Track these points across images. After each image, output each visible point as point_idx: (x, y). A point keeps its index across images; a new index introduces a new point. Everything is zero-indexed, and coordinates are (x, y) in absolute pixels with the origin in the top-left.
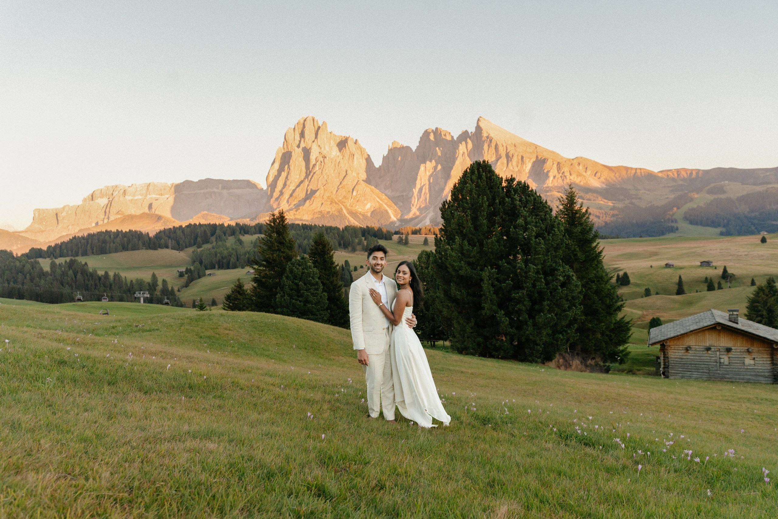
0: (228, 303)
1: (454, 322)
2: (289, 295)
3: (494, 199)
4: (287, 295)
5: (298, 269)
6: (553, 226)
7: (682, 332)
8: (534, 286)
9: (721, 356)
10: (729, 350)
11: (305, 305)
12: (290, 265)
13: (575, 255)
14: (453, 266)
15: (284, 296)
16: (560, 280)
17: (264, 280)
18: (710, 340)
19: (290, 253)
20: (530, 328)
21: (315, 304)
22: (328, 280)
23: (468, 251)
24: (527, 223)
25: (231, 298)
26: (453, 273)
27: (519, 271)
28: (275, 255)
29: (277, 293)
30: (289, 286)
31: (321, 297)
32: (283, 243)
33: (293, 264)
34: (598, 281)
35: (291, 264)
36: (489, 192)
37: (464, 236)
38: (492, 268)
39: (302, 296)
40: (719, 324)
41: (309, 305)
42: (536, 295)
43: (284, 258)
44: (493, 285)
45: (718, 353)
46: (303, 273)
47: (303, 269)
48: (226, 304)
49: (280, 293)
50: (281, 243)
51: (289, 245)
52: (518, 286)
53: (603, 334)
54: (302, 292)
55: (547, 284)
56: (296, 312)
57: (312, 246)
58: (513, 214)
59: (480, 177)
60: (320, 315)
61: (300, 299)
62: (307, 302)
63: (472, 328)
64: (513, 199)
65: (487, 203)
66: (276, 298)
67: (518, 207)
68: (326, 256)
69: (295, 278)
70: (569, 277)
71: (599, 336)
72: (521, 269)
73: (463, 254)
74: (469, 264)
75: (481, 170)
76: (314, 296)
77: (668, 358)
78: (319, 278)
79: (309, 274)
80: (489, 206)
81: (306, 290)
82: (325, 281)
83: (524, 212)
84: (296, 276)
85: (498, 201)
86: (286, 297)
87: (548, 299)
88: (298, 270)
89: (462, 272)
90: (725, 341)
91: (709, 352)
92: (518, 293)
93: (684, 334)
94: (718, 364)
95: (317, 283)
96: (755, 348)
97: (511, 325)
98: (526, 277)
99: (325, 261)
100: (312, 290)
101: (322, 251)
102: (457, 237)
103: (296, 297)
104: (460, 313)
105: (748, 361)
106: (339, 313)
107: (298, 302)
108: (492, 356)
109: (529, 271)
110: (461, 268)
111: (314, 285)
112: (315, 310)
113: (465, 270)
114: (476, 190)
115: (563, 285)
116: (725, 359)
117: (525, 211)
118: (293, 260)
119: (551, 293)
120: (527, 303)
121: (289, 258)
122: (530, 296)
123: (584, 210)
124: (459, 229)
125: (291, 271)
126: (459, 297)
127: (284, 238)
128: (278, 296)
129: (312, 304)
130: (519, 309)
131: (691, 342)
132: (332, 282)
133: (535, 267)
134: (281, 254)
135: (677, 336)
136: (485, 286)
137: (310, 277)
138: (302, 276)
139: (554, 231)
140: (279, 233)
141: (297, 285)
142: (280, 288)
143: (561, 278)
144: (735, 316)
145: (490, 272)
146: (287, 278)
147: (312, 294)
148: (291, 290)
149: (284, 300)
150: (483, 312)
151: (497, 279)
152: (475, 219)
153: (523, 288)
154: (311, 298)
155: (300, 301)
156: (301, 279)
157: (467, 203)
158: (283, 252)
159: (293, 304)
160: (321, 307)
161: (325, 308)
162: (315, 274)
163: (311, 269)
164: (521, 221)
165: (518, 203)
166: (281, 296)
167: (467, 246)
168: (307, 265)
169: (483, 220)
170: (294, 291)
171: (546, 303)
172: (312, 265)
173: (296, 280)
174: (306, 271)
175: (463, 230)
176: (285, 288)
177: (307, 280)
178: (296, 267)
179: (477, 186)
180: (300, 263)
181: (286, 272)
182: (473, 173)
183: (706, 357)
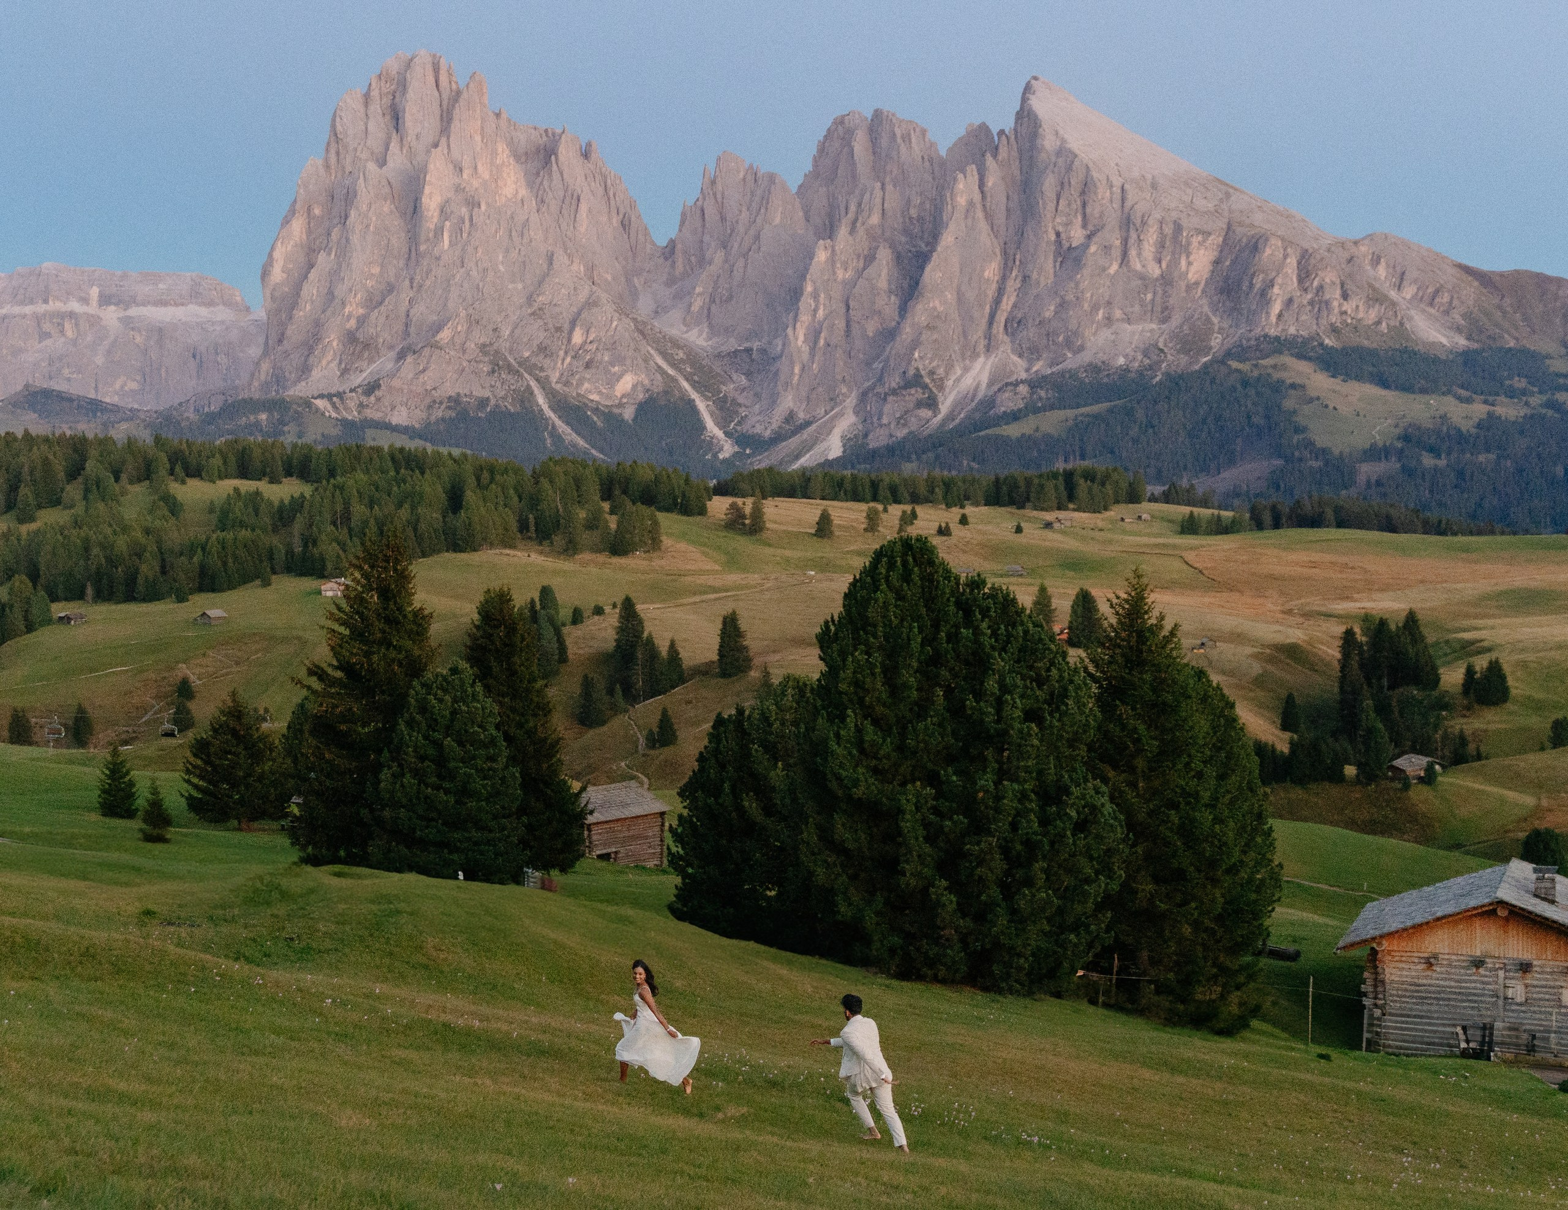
0: (199, 762)
1: (839, 898)
2: (416, 773)
3: (936, 626)
4: (410, 771)
5: (441, 701)
6: (1064, 694)
7: (1419, 920)
8: (1014, 826)
9: (1509, 982)
10: (1525, 968)
11: (459, 803)
12: (419, 688)
13: (1139, 740)
14: (839, 778)
15: (403, 775)
16: (1070, 818)
17: (343, 727)
18: (1483, 940)
19: (417, 652)
20: (1003, 921)
21: (487, 800)
22: (520, 726)
23: (873, 744)
24: (1004, 688)
25: (212, 750)
26: (840, 793)
27: (981, 795)
28: (375, 658)
29: (377, 767)
30: (416, 747)
31: (503, 779)
32: (398, 623)
33: (427, 685)
34: (1188, 803)
35: (423, 685)
36: (924, 611)
37: (868, 713)
38: (924, 787)
39: (451, 776)
40: (1501, 903)
41: (472, 804)
42: (1019, 847)
43: (400, 665)
44: (926, 825)
45: (1501, 973)
46: (454, 713)
47: (455, 700)
48: (194, 767)
49: (390, 768)
50: (388, 620)
51: (415, 628)
52: (979, 827)
53: (1196, 925)
54: (452, 764)
55: (1044, 822)
56: (432, 819)
57: (477, 627)
58: (979, 663)
59: (906, 578)
60: (504, 829)
61: (446, 785)
62: (465, 792)
63: (878, 913)
64: (977, 632)
65: (919, 640)
66: (377, 781)
67: (988, 649)
68: (516, 659)
69: (433, 725)
70: (1094, 809)
71: (1187, 930)
72: (987, 792)
73: (862, 751)
74: (876, 771)
75: (910, 559)
76: (485, 778)
77: (1383, 982)
78: (498, 727)
79: (471, 715)
80: (922, 645)
81: (463, 761)
82: (512, 731)
83: (1000, 663)
84: (436, 721)
85: (943, 634)
86: (408, 779)
87: (1044, 857)
88: (441, 706)
89: (858, 792)
90: (1517, 945)
91: (1482, 971)
92: (978, 843)
93: (1421, 925)
94: (1501, 1002)
95: (493, 742)
97: (962, 910)
98: (997, 810)
99: (513, 673)
100: (479, 762)
101: (506, 645)
102: (849, 712)
103: (434, 780)
104: (854, 877)
107: (441, 794)
108: (920, 978)
109: (1004, 798)
110: (856, 783)
111: (486, 746)
112: (485, 816)
113: (866, 786)
114: (896, 606)
115: (1081, 826)
116: (1517, 991)
117: (1003, 659)
118: (429, 675)
119: (1052, 843)
120: (998, 863)
121: (415, 669)
122: (1005, 851)
123: (1165, 632)
124: (856, 693)
125: (423, 709)
126: (850, 845)
127: (400, 609)
128: (385, 775)
129: (479, 800)
130: (980, 877)
131: (1439, 943)
132: (530, 733)
133: (1016, 786)
134: (393, 654)
135: (1405, 930)
136: (907, 824)
137: (473, 722)
138: (452, 720)
139: (1067, 705)
140: (385, 594)
141: (438, 745)
142: (390, 752)
143: (1074, 814)
144: (1548, 885)
145: (918, 795)
146: (411, 724)
147: (480, 771)
148: (422, 758)
149: (402, 786)
150: (903, 881)
151: (936, 811)
152: (890, 673)
153: (990, 833)
154: (478, 784)
155: (448, 792)
156: (448, 728)
158: (399, 649)
159: (426, 797)
160: (503, 808)
161: (513, 809)
162: (489, 716)
163: (478, 701)
164: (991, 684)
165: (987, 641)
166: (393, 775)
167: (871, 733)
168: (466, 691)
169: (909, 677)
170: (431, 761)
171: (1039, 865)
172: (479, 688)
173: (434, 731)
174: (464, 708)
175: (864, 697)
176: (406, 754)
177: (466, 731)
178: (435, 695)
179: (900, 597)
180: (448, 683)
181: (409, 709)
182: (891, 566)
183: (1474, 981)
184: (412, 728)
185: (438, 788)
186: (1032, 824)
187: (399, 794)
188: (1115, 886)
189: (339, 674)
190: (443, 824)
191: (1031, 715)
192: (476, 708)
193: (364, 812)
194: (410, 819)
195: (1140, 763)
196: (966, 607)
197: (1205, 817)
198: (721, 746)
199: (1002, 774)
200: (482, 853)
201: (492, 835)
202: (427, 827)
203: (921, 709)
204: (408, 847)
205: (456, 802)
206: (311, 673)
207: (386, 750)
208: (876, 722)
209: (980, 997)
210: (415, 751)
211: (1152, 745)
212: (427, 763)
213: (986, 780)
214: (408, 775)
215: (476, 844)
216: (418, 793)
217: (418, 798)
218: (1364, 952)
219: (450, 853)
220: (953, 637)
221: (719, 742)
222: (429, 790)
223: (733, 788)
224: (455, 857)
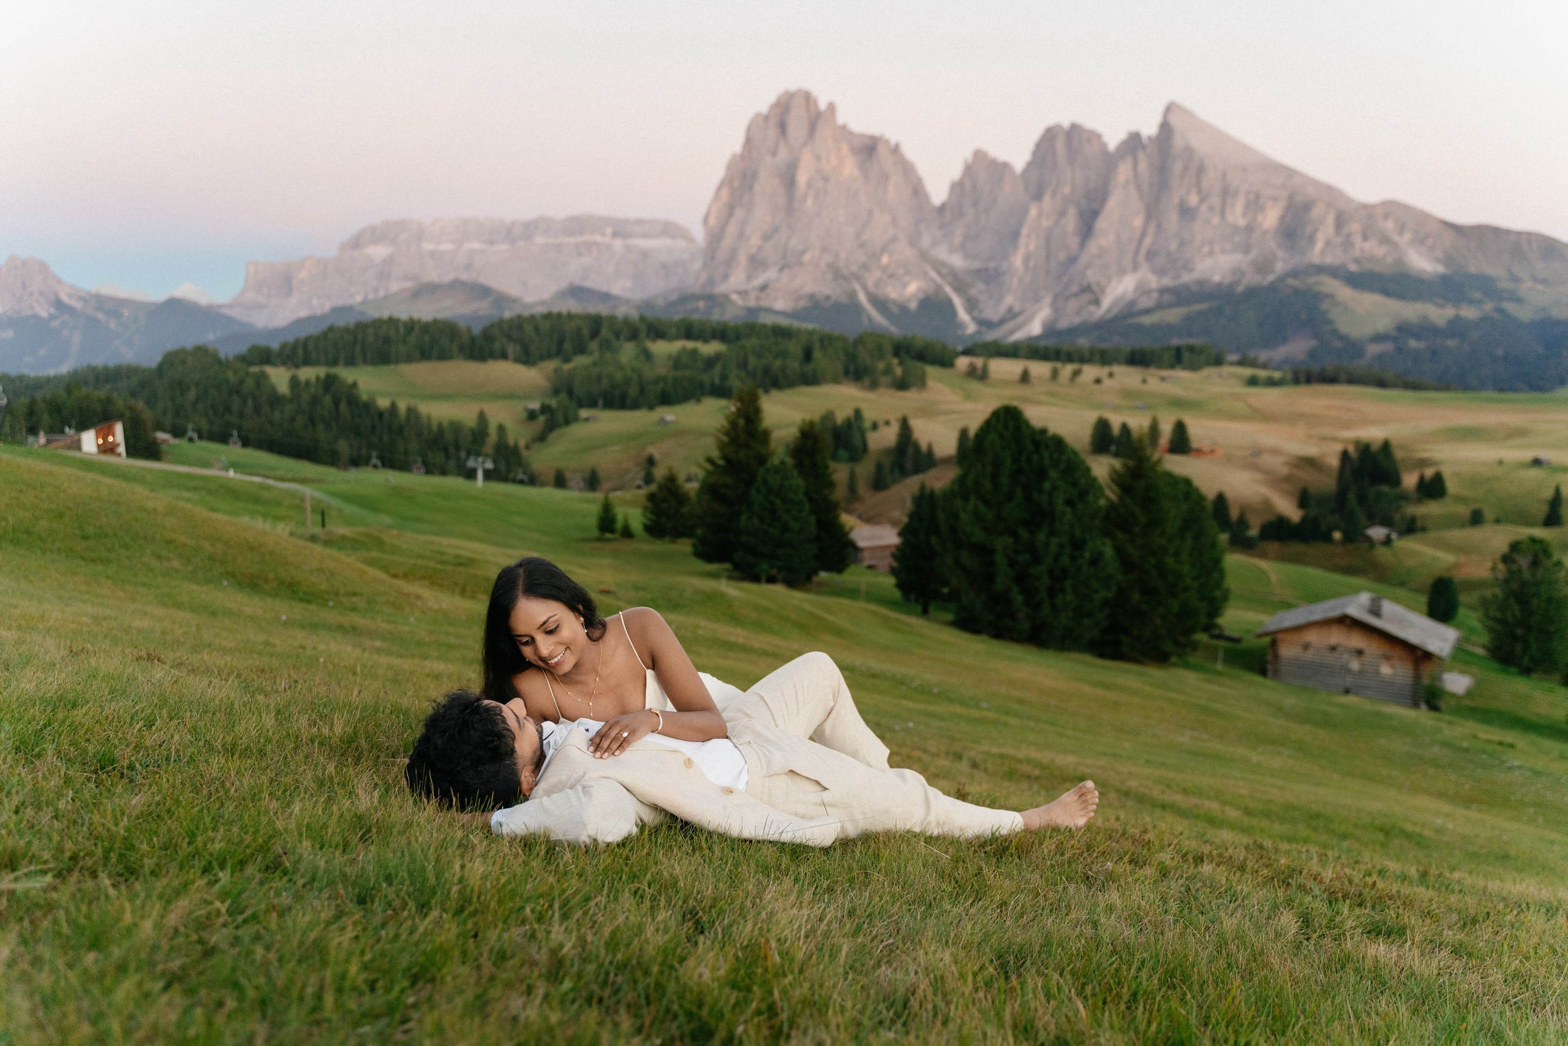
2: (759, 517)
3: (1020, 453)
4: (757, 517)
5: (774, 478)
7: (1302, 623)
8: (1056, 560)
9: (1350, 661)
10: (1360, 653)
12: (763, 471)
13: (1136, 518)
14: (964, 532)
15: (753, 518)
16: (1087, 558)
18: (1337, 636)
19: (763, 452)
20: (1048, 611)
21: (797, 533)
22: (817, 494)
23: (983, 514)
24: (1055, 488)
25: (657, 499)
26: (965, 540)
27: (1038, 544)
28: (742, 455)
29: (742, 513)
30: (760, 504)
31: (806, 523)
32: (754, 435)
33: (767, 470)
34: (1162, 553)
35: (765, 470)
36: (1014, 446)
37: (981, 498)
38: (1008, 538)
39: (777, 520)
40: (1347, 616)
41: (789, 536)
42: (1058, 572)
43: (754, 459)
44: (1009, 558)
45: (1346, 656)
46: (781, 486)
47: (782, 479)
48: (648, 507)
49: (746, 514)
50: (749, 434)
51: (763, 438)
53: (1163, 619)
54: (779, 514)
55: (1073, 559)
57: (798, 440)
58: (1042, 474)
59: (1006, 426)
61: (775, 525)
62: (785, 529)
63: (983, 604)
64: (1042, 457)
65: (1010, 461)
66: (739, 521)
67: (1047, 467)
68: (817, 457)
69: (770, 492)
71: (1158, 621)
72: (1042, 542)
73: (977, 517)
74: (984, 529)
75: (1008, 416)
76: (796, 522)
77: (1278, 656)
78: (804, 494)
79: (790, 487)
80: (1012, 463)
81: (785, 512)
82: (813, 496)
83: (1053, 474)
84: (771, 490)
85: (1023, 458)
86: (756, 521)
87: (1072, 578)
88: (774, 480)
89: (974, 540)
90: (1357, 640)
91: (1335, 654)
92: (1036, 569)
93: (1301, 626)
94: (1345, 670)
95: (801, 502)
96: (1397, 652)
97: (1026, 604)
98: (1047, 552)
99: (815, 464)
100: (793, 513)
101: (813, 450)
102: (971, 494)
103: (768, 521)
104: (971, 584)
105: (1386, 670)
107: (772, 529)
109: (1051, 546)
110: (973, 535)
111: (797, 504)
112: (796, 543)
113: (978, 535)
114: (999, 441)
115: (1094, 562)
116: (1355, 665)
118: (768, 465)
119: (1076, 571)
120: (1046, 580)
121: (762, 460)
122: (1050, 574)
124: (976, 487)
125: (765, 482)
126: (969, 567)
127: (755, 428)
128: (743, 518)
129: (793, 533)
130: (1037, 587)
131: (1312, 637)
132: (823, 498)
133: (1058, 540)
134: (750, 452)
135: (1292, 628)
136: (1000, 559)
137: (791, 491)
138: (780, 490)
140: (748, 419)
141: (772, 503)
142: (746, 505)
143: (1089, 556)
144: (1377, 607)
145: (1005, 543)
146: (758, 491)
147: (793, 518)
148: (763, 510)
149: (752, 524)
150: (996, 587)
151: (1014, 551)
152: (994, 478)
153: (1042, 564)
154: (792, 525)
155: (776, 529)
156: (777, 494)
158: (753, 450)
159: (765, 531)
160: (806, 538)
161: (812, 538)
162: (800, 488)
163: (795, 480)
164: (1047, 485)
165: (1047, 462)
166: (747, 518)
167: (982, 508)
168: (788, 474)
169: (1004, 480)
170: (767, 511)
171: (1068, 583)
172: (795, 473)
173: (770, 495)
174: (787, 483)
175: (980, 490)
176: (755, 507)
177: (787, 496)
178: (772, 476)
179: (1001, 436)
180: (779, 469)
181: (757, 483)
182: (998, 420)
183: (1330, 658)
184: (758, 493)
185: (770, 526)
186: (1065, 560)
187: (750, 529)
188: (1110, 595)
189: (722, 463)
191: (1069, 502)
192: (793, 484)
193: (731, 537)
194: (756, 541)
195: (1137, 530)
196: (1037, 444)
197: (1170, 561)
198: (921, 510)
199: (1052, 533)
203: (1010, 497)
205: (781, 534)
206: (707, 461)
207: (744, 504)
208: (987, 503)
209: (1034, 650)
210: (759, 506)
211: (1143, 519)
212: (765, 512)
213: (1041, 537)
214: (755, 519)
216: (760, 528)
217: (760, 531)
218: (1267, 640)
220: (1029, 460)
221: (920, 507)
222: (766, 527)
223: (926, 534)
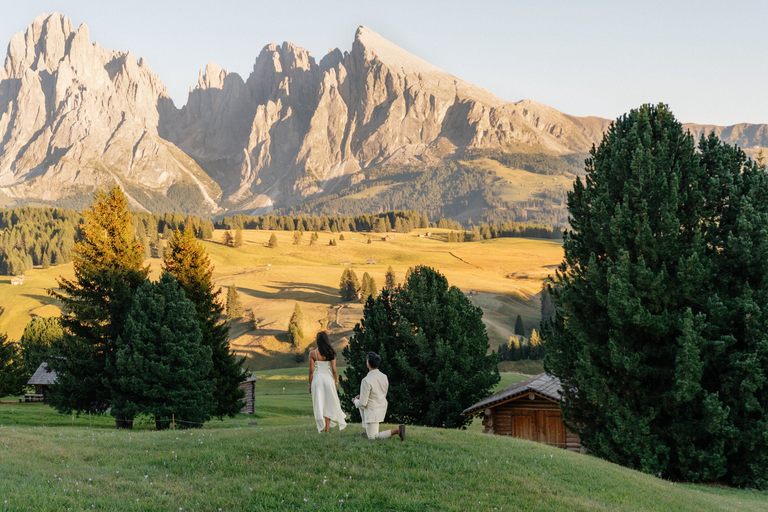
2: (141, 351)
4: (138, 350)
5: (158, 301)
11: (173, 371)
12: (141, 293)
15: (132, 353)
19: (136, 270)
21: (192, 368)
29: (116, 347)
30: (141, 333)
31: (200, 353)
35: (144, 291)
39: (166, 352)
41: (182, 371)
43: (126, 279)
46: (167, 309)
47: (167, 301)
49: (123, 348)
51: (133, 254)
52: (744, 345)
54: (167, 344)
56: (154, 383)
60: (201, 388)
61: (164, 358)
62: (177, 363)
66: (114, 358)
69: (153, 317)
73: (635, 283)
76: (189, 353)
78: (194, 318)
79: (179, 310)
81: (175, 342)
84: (155, 315)
86: (136, 356)
88: (157, 304)
89: (636, 321)
95: (193, 327)
100: (186, 342)
103: (154, 355)
104: (622, 396)
106: (224, 383)
107: (161, 365)
110: (634, 311)
111: (188, 331)
112: (190, 379)
124: (624, 235)
125: (145, 306)
126: (626, 367)
127: (123, 242)
128: (120, 353)
129: (187, 368)
137: (180, 315)
138: (166, 314)
140: (112, 232)
141: (156, 331)
142: (121, 337)
146: (136, 317)
147: (186, 348)
148: (146, 341)
149: (133, 360)
150: (677, 395)
154: (185, 357)
155: (165, 364)
156: (163, 319)
157: (638, 185)
159: (150, 368)
160: (201, 373)
161: (207, 374)
162: (190, 310)
163: (183, 300)
166: (125, 353)
168: (174, 294)
170: (151, 342)
173: (153, 322)
174: (174, 305)
175: (634, 239)
176: (134, 338)
177: (176, 321)
178: (154, 297)
180: (162, 288)
181: (135, 307)
184: (137, 320)
185: (158, 361)
187: (131, 367)
189: (81, 288)
190: (162, 386)
192: (182, 305)
193: (104, 380)
194: (139, 383)
198: (376, 319)
200: (189, 404)
201: (195, 392)
202: (150, 388)
204: (137, 404)
205: (171, 370)
206: (62, 287)
207: (119, 337)
210: (141, 336)
212: (149, 344)
214: (136, 353)
215: (185, 398)
216: (144, 364)
217: (144, 369)
219: (167, 406)
221: (373, 316)
222: (153, 362)
223: (386, 346)
224: (170, 408)
